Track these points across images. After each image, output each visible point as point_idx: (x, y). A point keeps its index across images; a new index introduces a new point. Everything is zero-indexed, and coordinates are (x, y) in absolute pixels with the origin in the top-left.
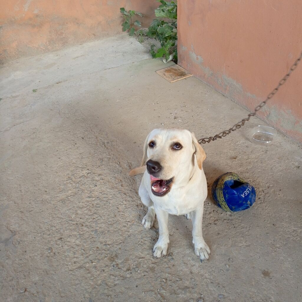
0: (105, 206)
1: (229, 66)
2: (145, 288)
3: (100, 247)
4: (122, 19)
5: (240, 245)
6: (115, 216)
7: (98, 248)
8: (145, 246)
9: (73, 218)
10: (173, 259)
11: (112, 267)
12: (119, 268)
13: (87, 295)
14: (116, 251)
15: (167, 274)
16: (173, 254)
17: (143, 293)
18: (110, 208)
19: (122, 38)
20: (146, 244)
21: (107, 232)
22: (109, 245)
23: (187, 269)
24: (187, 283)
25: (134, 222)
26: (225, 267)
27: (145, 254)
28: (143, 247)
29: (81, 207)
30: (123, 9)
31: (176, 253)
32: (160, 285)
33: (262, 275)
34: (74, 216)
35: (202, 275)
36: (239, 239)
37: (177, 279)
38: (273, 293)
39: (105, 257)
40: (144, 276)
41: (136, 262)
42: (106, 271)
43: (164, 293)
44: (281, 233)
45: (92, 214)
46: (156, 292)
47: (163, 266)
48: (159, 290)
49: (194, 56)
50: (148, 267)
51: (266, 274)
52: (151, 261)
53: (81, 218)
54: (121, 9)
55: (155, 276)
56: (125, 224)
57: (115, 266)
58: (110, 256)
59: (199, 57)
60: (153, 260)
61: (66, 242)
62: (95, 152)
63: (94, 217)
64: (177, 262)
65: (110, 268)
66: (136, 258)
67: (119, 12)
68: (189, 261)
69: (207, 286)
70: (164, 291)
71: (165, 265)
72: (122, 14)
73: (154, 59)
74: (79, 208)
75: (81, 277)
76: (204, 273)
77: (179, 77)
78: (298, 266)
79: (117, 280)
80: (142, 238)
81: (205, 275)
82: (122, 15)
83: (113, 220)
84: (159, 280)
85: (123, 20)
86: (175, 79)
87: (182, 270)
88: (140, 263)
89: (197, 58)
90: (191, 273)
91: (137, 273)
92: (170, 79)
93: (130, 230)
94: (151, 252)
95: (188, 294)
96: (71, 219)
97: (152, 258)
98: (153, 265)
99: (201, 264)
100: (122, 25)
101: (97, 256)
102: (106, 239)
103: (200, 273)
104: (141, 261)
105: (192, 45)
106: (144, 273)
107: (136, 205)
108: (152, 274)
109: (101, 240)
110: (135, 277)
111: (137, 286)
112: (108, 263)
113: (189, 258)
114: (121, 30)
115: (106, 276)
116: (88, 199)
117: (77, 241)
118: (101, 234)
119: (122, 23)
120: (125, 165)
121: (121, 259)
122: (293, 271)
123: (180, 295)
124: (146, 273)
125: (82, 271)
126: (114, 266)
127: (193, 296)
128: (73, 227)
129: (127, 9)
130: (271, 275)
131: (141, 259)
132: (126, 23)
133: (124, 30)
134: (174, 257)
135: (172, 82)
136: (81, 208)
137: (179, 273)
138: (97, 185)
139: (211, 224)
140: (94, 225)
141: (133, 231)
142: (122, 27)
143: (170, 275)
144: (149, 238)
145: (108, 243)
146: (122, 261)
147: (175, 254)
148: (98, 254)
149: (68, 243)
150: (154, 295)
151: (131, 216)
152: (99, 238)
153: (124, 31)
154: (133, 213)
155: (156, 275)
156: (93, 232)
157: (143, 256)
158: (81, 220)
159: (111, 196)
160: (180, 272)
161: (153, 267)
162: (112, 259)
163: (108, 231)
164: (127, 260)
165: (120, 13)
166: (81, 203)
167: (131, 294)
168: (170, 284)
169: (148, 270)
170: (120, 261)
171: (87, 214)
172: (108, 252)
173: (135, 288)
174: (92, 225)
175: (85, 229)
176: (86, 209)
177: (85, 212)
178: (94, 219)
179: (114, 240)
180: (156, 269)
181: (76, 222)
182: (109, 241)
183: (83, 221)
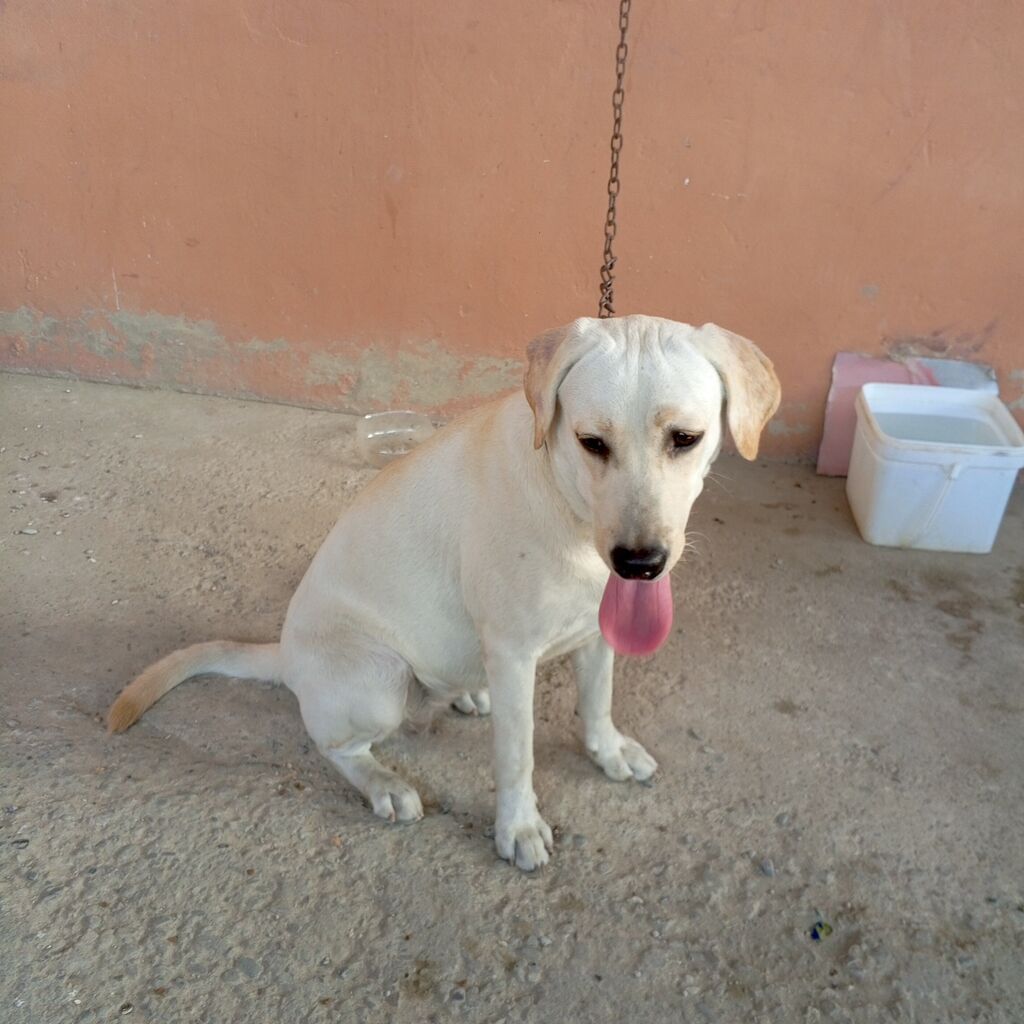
0: (165, 872)
2: (622, 961)
3: (331, 994)
5: (667, 689)
6: (250, 872)
7: (324, 1002)
8: (471, 870)
9: (78, 1002)
10: (577, 838)
11: (458, 1003)
12: (481, 988)
14: (403, 954)
15: (621, 882)
16: (562, 825)
18: (194, 866)
20: (463, 863)
21: (288, 935)
22: (349, 961)
23: (643, 830)
24: (688, 860)
25: (343, 838)
26: (705, 756)
27: (497, 886)
28: (467, 875)
29: (61, 944)
31: (568, 818)
32: (643, 920)
33: (786, 716)
34: (73, 994)
35: (691, 814)
36: (647, 680)
37: (656, 870)
38: (845, 731)
39: (392, 1000)
40: (575, 937)
41: (505, 928)
43: (675, 928)
45: (142, 933)
46: (657, 942)
47: (583, 872)
48: (657, 934)
50: (555, 909)
51: (786, 707)
52: (538, 888)
53: (117, 978)
55: (602, 912)
56: (321, 868)
57: (462, 991)
58: (401, 983)
60: (542, 882)
63: (171, 933)
64: (598, 837)
65: (456, 1011)
66: (491, 919)
68: (619, 809)
69: (730, 825)
70: (670, 923)
71: (586, 867)
74: (55, 953)
76: (687, 806)
79: (524, 1017)
80: (432, 860)
81: (694, 807)
83: (261, 889)
84: (624, 911)
87: (634, 844)
88: (516, 920)
90: (662, 829)
91: (546, 950)
93: (363, 869)
94: (503, 869)
95: (725, 878)
96: (73, 1012)
97: (529, 882)
98: (558, 893)
99: (654, 793)
102: (317, 952)
103: (680, 814)
104: (513, 910)
106: (565, 933)
107: (274, 795)
108: (586, 916)
109: (301, 972)
110: (560, 962)
111: (598, 978)
112: (426, 1006)
113: (613, 803)
116: (53, 903)
118: (281, 955)
120: (54, 714)
121: (451, 962)
122: (814, 668)
123: (715, 897)
124: (571, 929)
126: (458, 997)
127: (738, 872)
130: (797, 703)
131: (507, 910)
134: (576, 831)
136: (63, 950)
137: (639, 855)
138: (25, 837)
139: (548, 692)
140: (204, 953)
141: (375, 863)
143: (629, 879)
144: (449, 844)
145: (338, 961)
146: (460, 961)
147: (566, 823)
148: (354, 1014)
150: (667, 955)
151: (308, 834)
152: (287, 970)
154: (300, 819)
155: (598, 908)
156: (238, 977)
157: (497, 897)
158: (126, 982)
159: (140, 833)
160: (637, 851)
161: (563, 898)
162: (423, 986)
163: (291, 929)
164: (470, 946)
166: (40, 936)
167: (609, 1010)
168: (658, 896)
169: (562, 917)
170: (457, 967)
171: (124, 948)
172: (381, 980)
173: (600, 985)
174: (197, 961)
175: (187, 992)
176: (91, 936)
177: (105, 946)
178: (175, 940)
179: (352, 934)
180: (578, 895)
181: (116, 1003)
182: (336, 950)
183: (138, 977)
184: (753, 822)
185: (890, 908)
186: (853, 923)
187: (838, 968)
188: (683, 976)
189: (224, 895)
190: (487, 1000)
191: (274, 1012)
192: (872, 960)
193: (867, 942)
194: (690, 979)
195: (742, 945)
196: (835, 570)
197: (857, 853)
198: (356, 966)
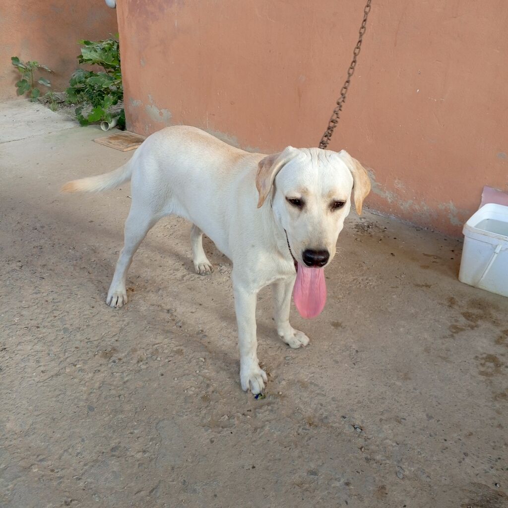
0: (70, 299)
1: (214, 115)
2: (176, 374)
3: (80, 347)
4: (15, 75)
6: (93, 307)
7: (77, 348)
9: (16, 321)
10: (205, 336)
11: (113, 364)
12: (124, 363)
13: (81, 404)
14: (111, 344)
15: (203, 353)
16: (204, 331)
17: (176, 379)
18: (80, 300)
19: (19, 105)
21: (85, 327)
23: (231, 342)
27: (161, 338)
29: (26, 306)
30: (15, 59)
31: (208, 329)
32: (198, 366)
33: (333, 327)
34: (17, 319)
38: (352, 341)
39: (95, 355)
40: (169, 361)
41: (150, 350)
42: (102, 370)
43: (207, 373)
44: (339, 283)
45: (48, 312)
46: (195, 374)
48: (198, 372)
49: (154, 111)
50: (172, 352)
51: (337, 325)
52: (174, 344)
53: (31, 320)
54: (13, 59)
57: (117, 361)
58: (103, 352)
59: (163, 111)
61: (16, 351)
62: (23, 240)
64: (212, 338)
65: (110, 366)
66: (148, 346)
67: (9, 63)
70: (207, 371)
72: (16, 67)
73: (83, 128)
74: (23, 308)
75: (62, 385)
77: (134, 144)
78: (371, 310)
79: (127, 376)
82: (16, 70)
83: (91, 313)
85: (19, 77)
86: (130, 147)
88: (157, 350)
89: (161, 114)
91: (156, 361)
92: (121, 147)
93: (126, 319)
94: (168, 335)
96: (13, 323)
100: (17, 85)
101: (80, 357)
102: (89, 334)
104: (158, 347)
105: (150, 96)
106: (167, 359)
108: (180, 357)
109: (79, 337)
110: (156, 366)
111: (162, 375)
112: (103, 361)
114: (16, 94)
115: (106, 376)
116: (35, 296)
117: (38, 347)
118: (77, 331)
119: (16, 82)
121: (122, 353)
124: (171, 359)
125: (60, 378)
126: (115, 362)
128: (22, 332)
129: (24, 59)
130: (343, 325)
131: (156, 346)
132: (24, 81)
133: (20, 93)
134: (206, 334)
135: (125, 150)
136: (26, 308)
137: (221, 349)
140: (59, 323)
141: (131, 318)
142: (16, 88)
145: (92, 339)
146: (126, 353)
148: (80, 354)
149: (19, 352)
150: (192, 379)
152: (75, 335)
153: (21, 95)
155: (187, 357)
156: (61, 332)
157: (158, 341)
158: (32, 322)
160: (222, 347)
161: (179, 350)
162: (107, 355)
163: (88, 326)
164: (134, 350)
165: (11, 65)
166: (23, 302)
167: (155, 385)
169: (172, 354)
170: (123, 354)
171: (40, 313)
172: (98, 349)
173: (161, 377)
174: (55, 324)
175: (44, 331)
176: (36, 307)
177: (36, 311)
178: (55, 317)
179: (103, 334)
180: (184, 351)
181: (25, 325)
182: (94, 336)
183: (36, 322)
184: (275, 355)
185: (297, 402)
186: (274, 399)
187: (252, 410)
188: (191, 387)
189: (79, 311)
190: (122, 367)
191: (60, 345)
192: (267, 412)
193: (272, 407)
194: (193, 389)
195: (226, 388)
196: (428, 286)
197: (306, 380)
198: (95, 342)
